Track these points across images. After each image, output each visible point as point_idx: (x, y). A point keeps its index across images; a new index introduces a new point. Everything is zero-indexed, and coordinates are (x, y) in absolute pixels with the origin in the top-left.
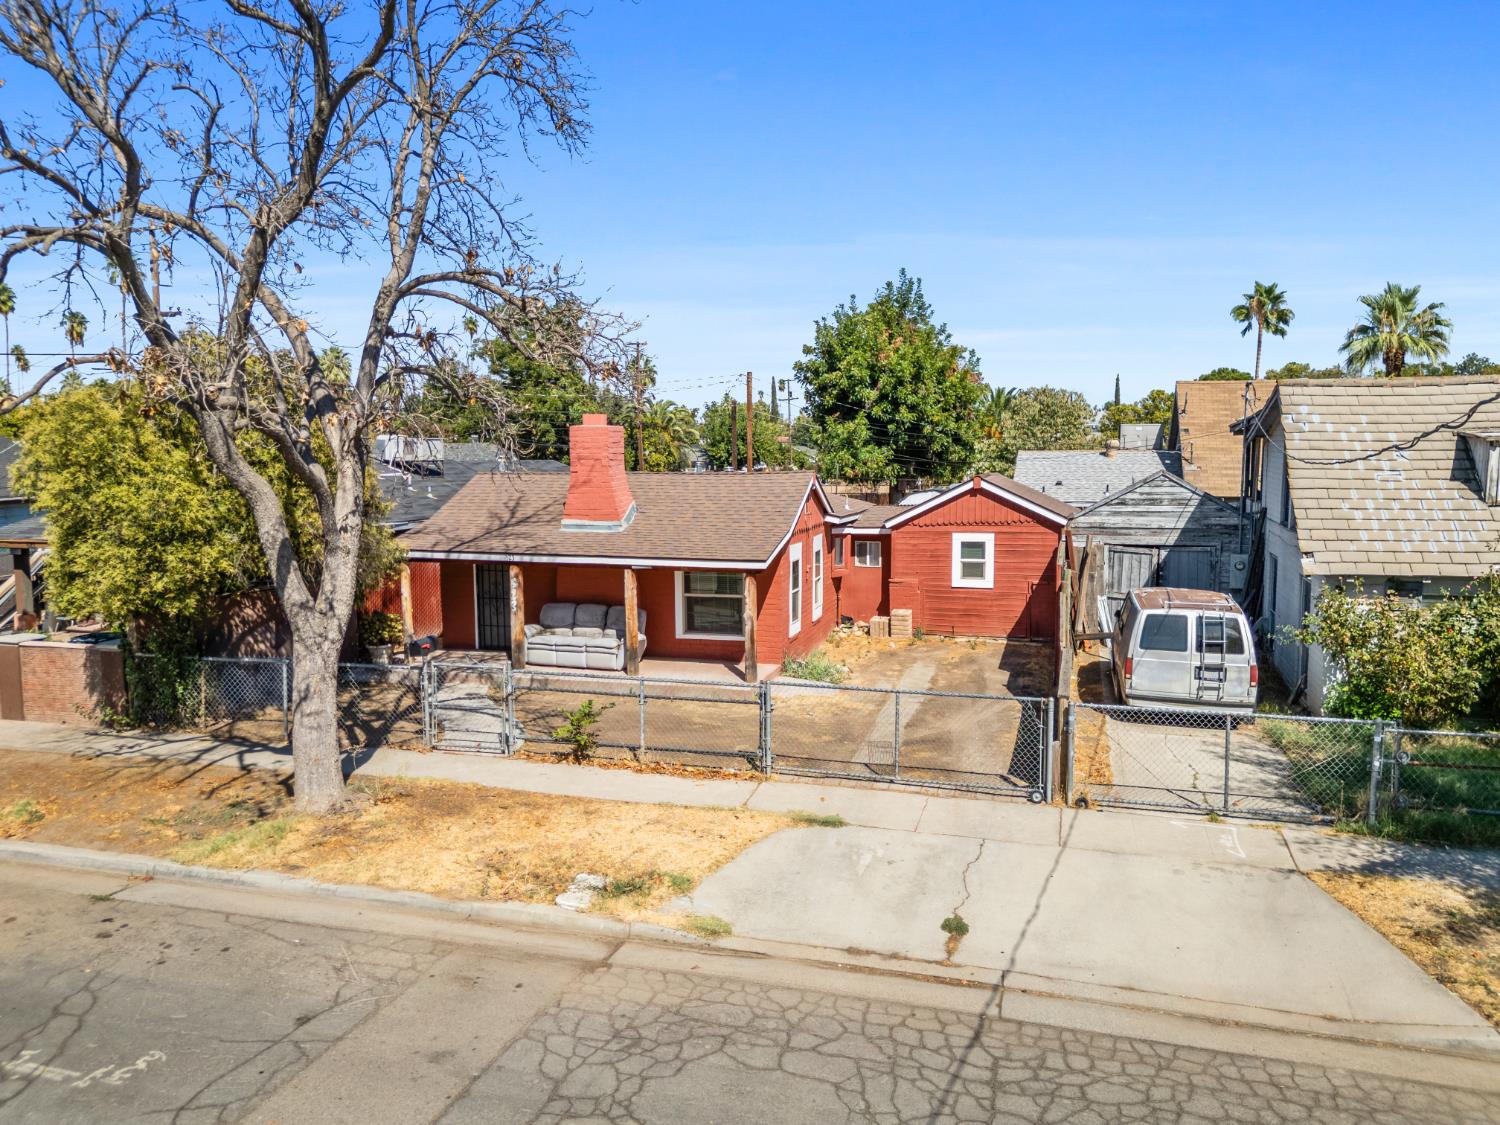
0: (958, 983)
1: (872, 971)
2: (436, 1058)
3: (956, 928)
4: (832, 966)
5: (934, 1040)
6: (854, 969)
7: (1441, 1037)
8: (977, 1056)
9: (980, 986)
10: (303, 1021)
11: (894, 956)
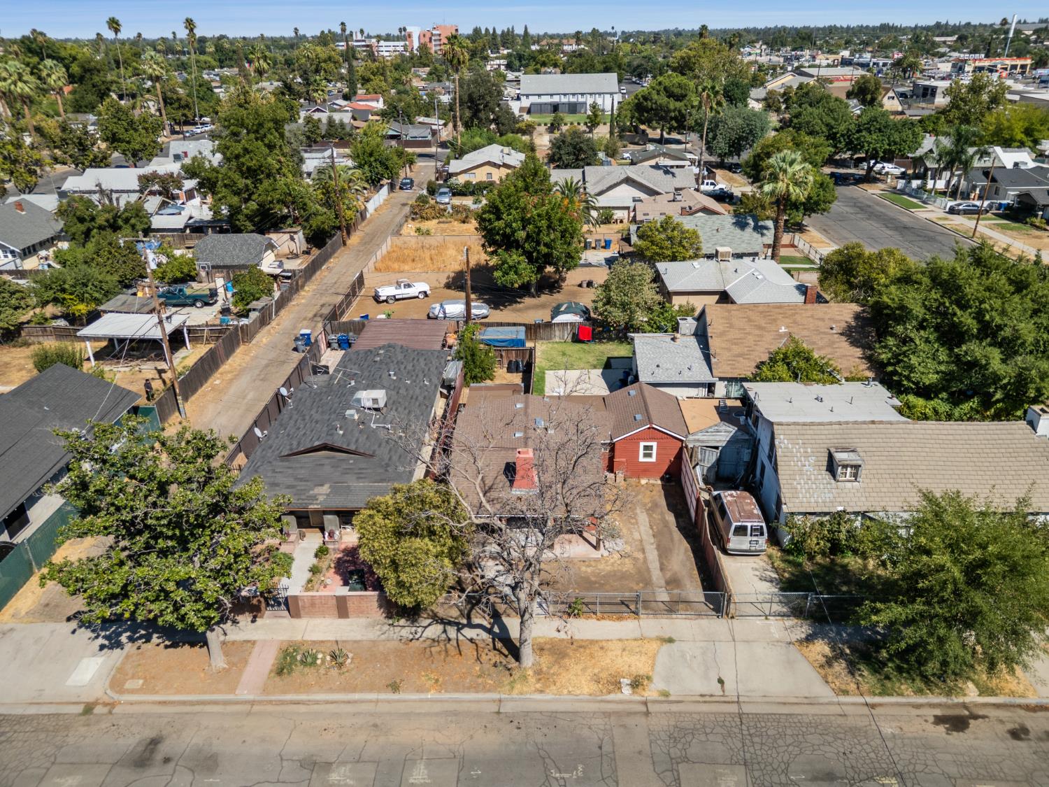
0: (729, 702)
1: (709, 702)
2: (640, 752)
3: (721, 681)
4: (699, 702)
5: (734, 724)
6: (705, 702)
7: (826, 700)
8: (744, 727)
9: (733, 702)
10: (600, 748)
11: (711, 696)
